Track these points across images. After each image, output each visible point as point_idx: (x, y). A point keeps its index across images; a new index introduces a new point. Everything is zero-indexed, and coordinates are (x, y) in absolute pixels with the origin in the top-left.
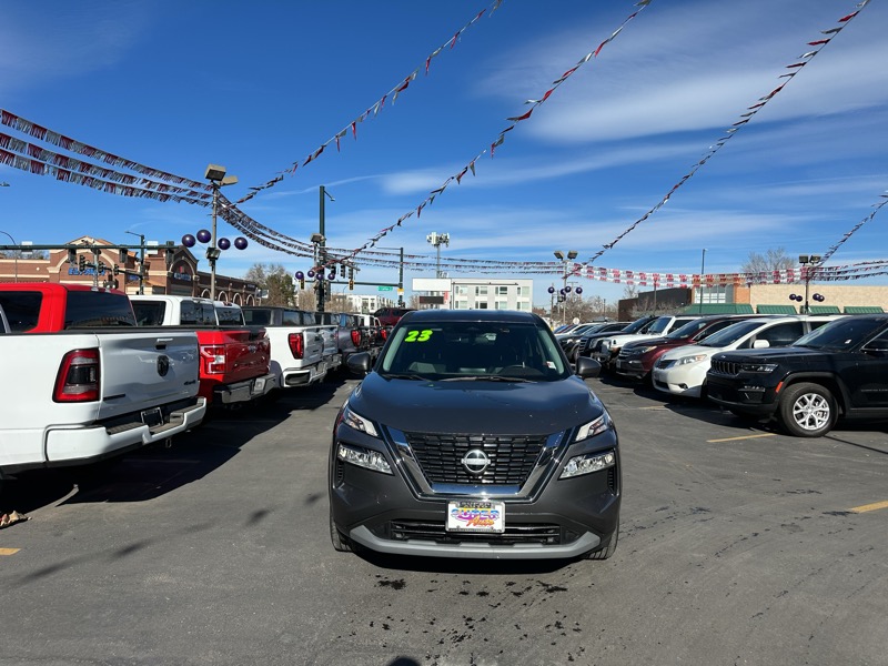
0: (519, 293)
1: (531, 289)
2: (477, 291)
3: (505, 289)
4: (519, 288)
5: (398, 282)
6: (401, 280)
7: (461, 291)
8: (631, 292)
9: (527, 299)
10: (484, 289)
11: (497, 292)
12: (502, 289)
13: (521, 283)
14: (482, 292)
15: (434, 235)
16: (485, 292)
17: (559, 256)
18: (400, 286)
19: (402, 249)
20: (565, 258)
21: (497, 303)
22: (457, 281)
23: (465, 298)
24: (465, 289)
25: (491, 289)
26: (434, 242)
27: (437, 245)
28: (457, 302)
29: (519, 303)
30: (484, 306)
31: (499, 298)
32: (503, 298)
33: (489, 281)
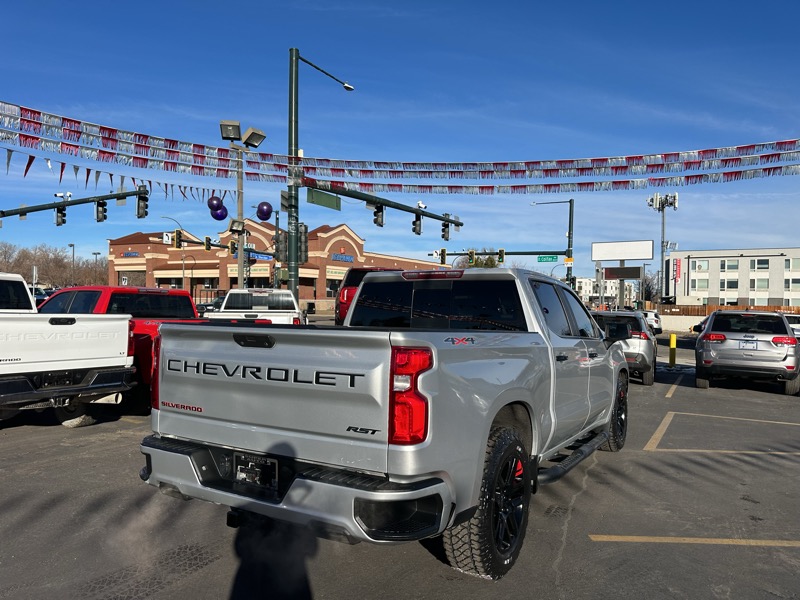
0: (788, 266)
2: (723, 266)
3: (767, 262)
4: (787, 260)
5: (565, 248)
6: (570, 246)
7: (700, 267)
10: (731, 264)
11: (753, 267)
12: (760, 262)
13: (792, 253)
14: (730, 267)
16: (736, 267)
19: (571, 202)
21: (753, 281)
22: (694, 254)
23: (705, 276)
24: (704, 265)
25: (745, 263)
26: (657, 205)
27: (662, 208)
28: (694, 281)
29: (787, 281)
30: (733, 285)
31: (759, 275)
32: (763, 274)
33: (741, 252)
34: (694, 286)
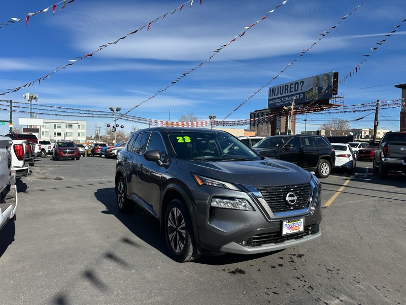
0: (79, 128)
1: (86, 126)
2: (55, 126)
3: (71, 126)
4: (79, 126)
5: (9, 120)
6: (11, 118)
7: (45, 126)
8: (135, 129)
9: (83, 131)
10: (58, 125)
11: (67, 127)
12: (69, 125)
13: (80, 123)
14: (58, 127)
15: (28, 95)
16: (60, 127)
17: (111, 109)
18: (11, 122)
20: (115, 111)
21: (67, 133)
23: (48, 130)
24: (47, 125)
25: (63, 126)
26: (28, 98)
27: (30, 100)
28: (43, 132)
29: (79, 133)
30: (59, 134)
31: (68, 130)
32: (70, 130)
33: (62, 121)
34: (43, 135)
